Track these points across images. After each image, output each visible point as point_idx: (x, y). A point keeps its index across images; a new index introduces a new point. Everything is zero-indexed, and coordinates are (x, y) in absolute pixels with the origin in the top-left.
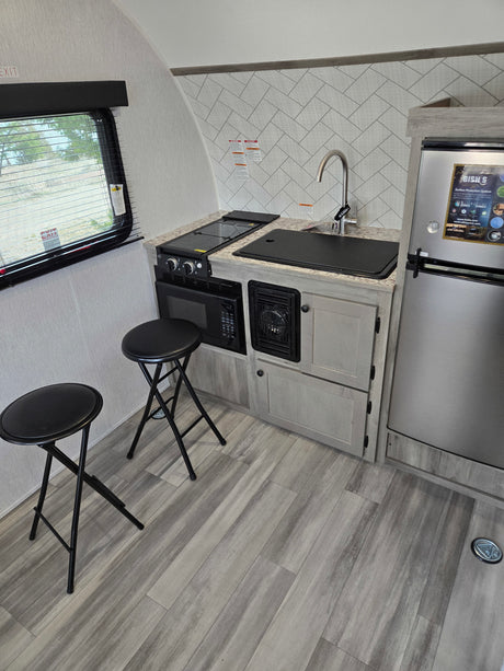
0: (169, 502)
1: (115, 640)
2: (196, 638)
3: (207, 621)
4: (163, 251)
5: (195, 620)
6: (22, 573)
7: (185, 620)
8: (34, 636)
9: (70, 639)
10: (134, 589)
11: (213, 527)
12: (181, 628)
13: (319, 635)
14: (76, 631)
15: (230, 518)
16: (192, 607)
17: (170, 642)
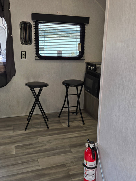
0: (59, 128)
1: (25, 140)
2: (39, 148)
3: (44, 147)
4: (88, 64)
5: (42, 146)
6: (21, 124)
7: (40, 145)
8: (13, 133)
9: (18, 136)
10: (37, 136)
11: (64, 136)
12: (38, 145)
13: (65, 163)
14: (21, 136)
15: (69, 136)
16: (44, 144)
17: (34, 146)
